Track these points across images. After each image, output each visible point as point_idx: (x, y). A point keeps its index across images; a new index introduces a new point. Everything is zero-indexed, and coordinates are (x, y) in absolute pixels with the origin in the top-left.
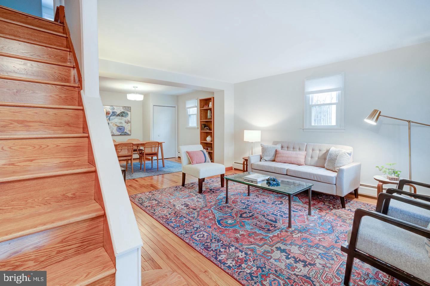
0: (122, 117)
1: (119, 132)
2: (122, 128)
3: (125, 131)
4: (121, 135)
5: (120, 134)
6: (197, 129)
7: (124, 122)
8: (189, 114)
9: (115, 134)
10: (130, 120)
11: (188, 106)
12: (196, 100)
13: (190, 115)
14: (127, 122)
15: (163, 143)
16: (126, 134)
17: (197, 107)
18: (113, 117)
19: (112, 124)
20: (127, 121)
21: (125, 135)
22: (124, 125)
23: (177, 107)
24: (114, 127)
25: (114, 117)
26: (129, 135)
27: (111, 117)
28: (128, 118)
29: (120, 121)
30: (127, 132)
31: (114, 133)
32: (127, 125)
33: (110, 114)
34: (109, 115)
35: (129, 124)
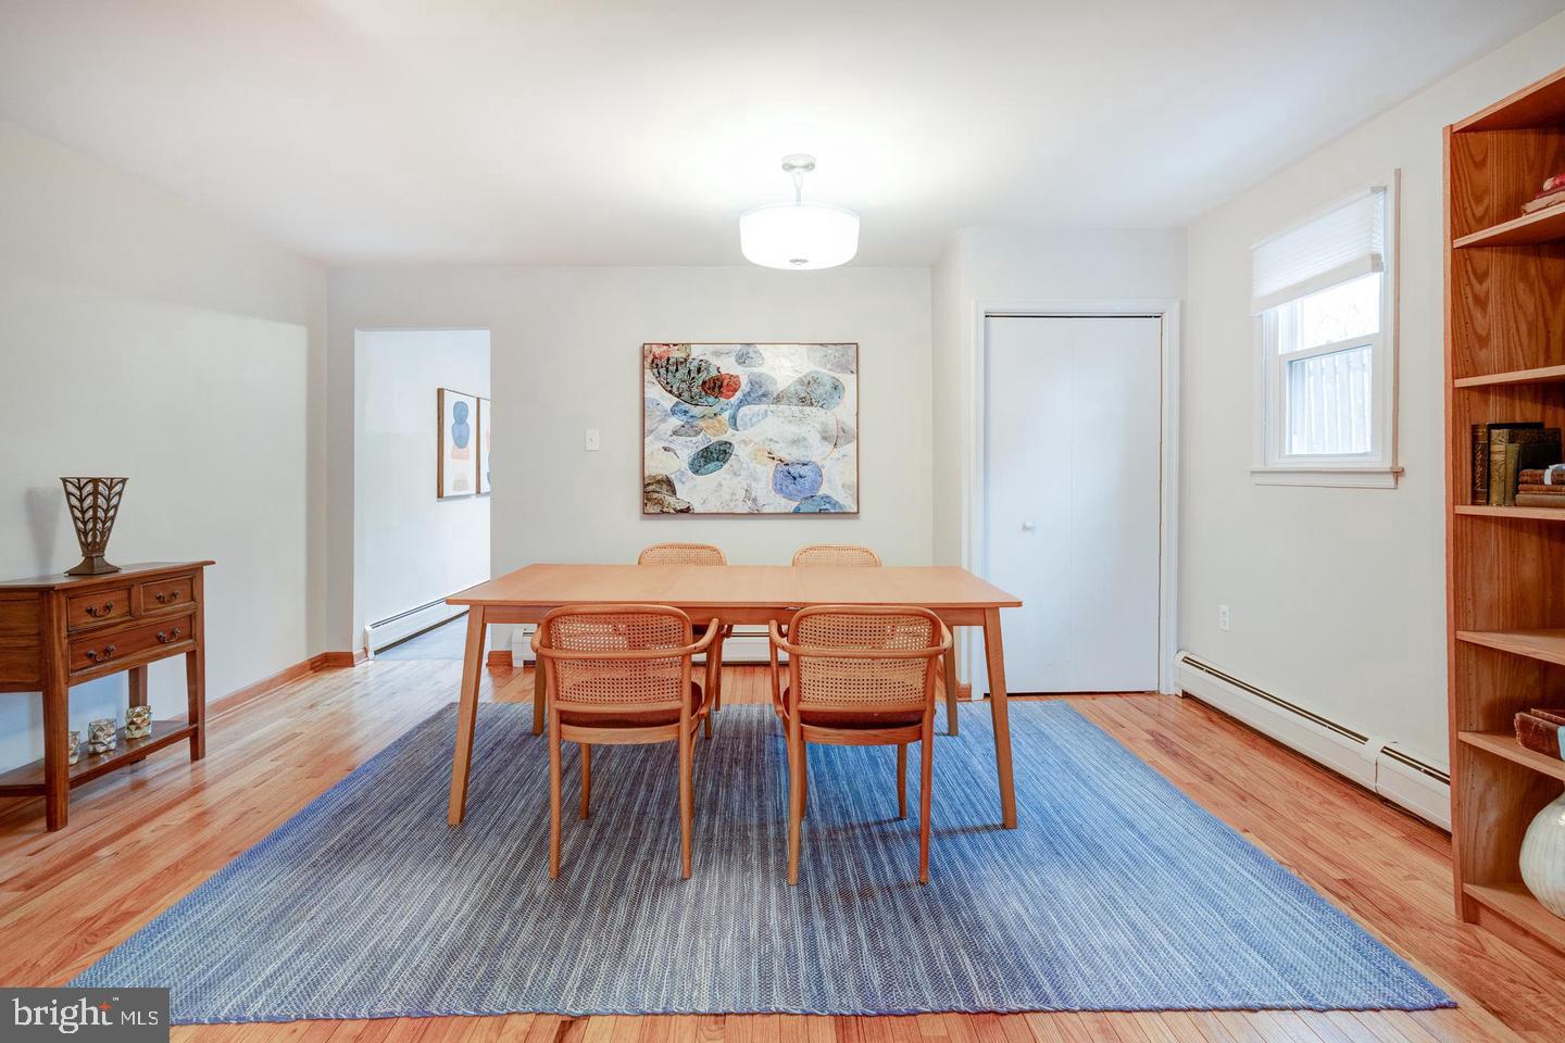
0: (808, 409)
1: (790, 497)
2: (804, 471)
3: (824, 490)
4: (797, 513)
5: (792, 506)
6: (1390, 480)
7: (819, 436)
8: (1283, 348)
9: (766, 510)
10: (851, 423)
11: (1271, 282)
12: (1379, 199)
13: (1294, 362)
14: (834, 438)
15: (1003, 611)
16: (827, 510)
17: (1388, 262)
18: (755, 408)
19: (749, 448)
20: (833, 429)
21: (822, 513)
22: (818, 452)
23: (1173, 319)
24: (759, 468)
25: (763, 407)
26: (844, 514)
27: (744, 410)
28: (843, 412)
29: (793, 430)
30: (835, 497)
31: (761, 502)
32: (836, 454)
33: (739, 394)
34: (734, 400)
35: (850, 448)
